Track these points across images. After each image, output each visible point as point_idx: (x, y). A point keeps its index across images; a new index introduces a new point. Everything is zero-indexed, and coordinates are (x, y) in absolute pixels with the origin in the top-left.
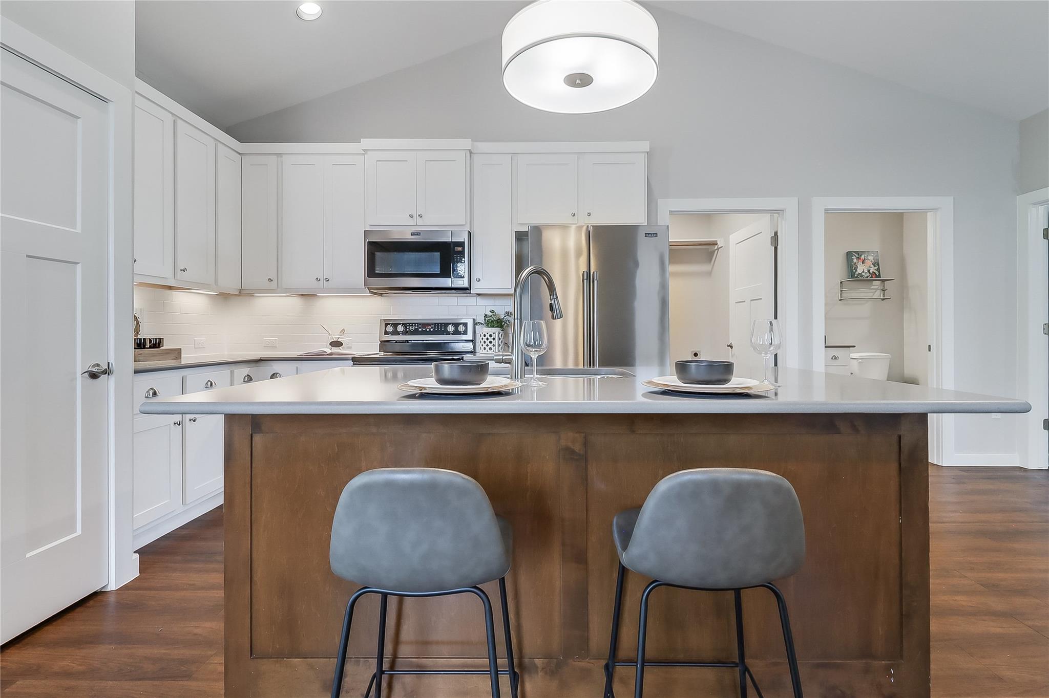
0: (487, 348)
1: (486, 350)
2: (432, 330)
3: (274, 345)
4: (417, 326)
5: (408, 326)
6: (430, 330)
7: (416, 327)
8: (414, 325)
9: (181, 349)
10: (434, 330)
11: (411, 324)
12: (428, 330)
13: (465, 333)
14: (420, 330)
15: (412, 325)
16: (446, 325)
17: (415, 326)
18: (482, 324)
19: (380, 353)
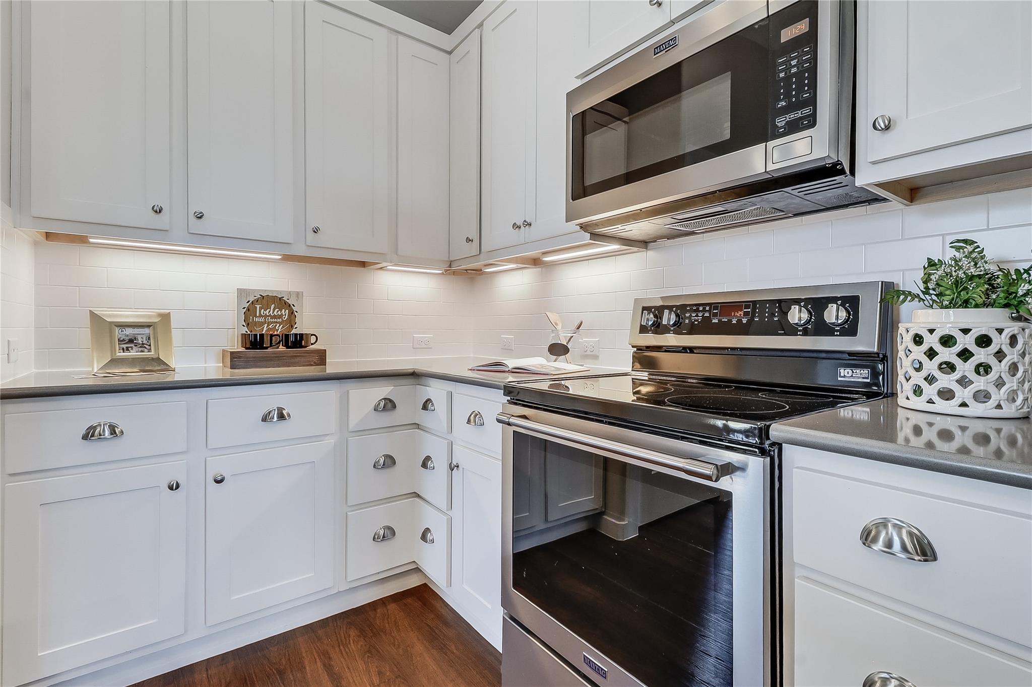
0: (930, 391)
1: (925, 397)
2: (744, 321)
3: (510, 348)
4: (709, 311)
5: (689, 311)
6: (739, 321)
7: (707, 314)
8: (701, 308)
9: (325, 350)
10: (751, 321)
11: (696, 308)
12: (734, 321)
13: (850, 329)
14: (715, 321)
15: (697, 311)
16: (783, 306)
17: (704, 310)
18: (915, 296)
19: (634, 373)
